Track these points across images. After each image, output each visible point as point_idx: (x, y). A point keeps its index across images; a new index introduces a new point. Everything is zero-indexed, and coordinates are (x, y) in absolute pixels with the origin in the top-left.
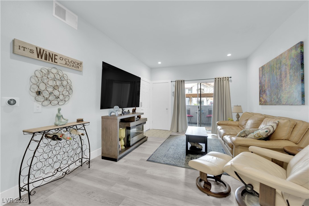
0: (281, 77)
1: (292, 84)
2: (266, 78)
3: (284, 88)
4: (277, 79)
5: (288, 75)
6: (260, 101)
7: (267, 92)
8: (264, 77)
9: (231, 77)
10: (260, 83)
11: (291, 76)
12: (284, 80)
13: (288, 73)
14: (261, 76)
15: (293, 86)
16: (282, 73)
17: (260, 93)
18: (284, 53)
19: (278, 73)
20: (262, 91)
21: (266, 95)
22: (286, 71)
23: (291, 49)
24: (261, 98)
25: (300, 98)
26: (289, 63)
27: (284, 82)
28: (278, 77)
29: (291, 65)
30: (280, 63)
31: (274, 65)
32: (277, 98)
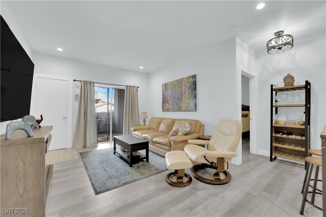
0: (181, 93)
1: (190, 99)
2: (169, 92)
3: (183, 100)
4: (178, 94)
5: (187, 93)
6: (163, 108)
7: (170, 102)
8: (167, 91)
9: (138, 87)
10: (163, 95)
11: (189, 94)
12: (184, 95)
13: (187, 91)
14: (164, 90)
15: (190, 100)
16: (182, 91)
17: (163, 103)
18: (185, 78)
19: (180, 91)
20: (165, 101)
21: (169, 104)
22: (185, 90)
23: (189, 77)
24: (164, 107)
25: (194, 108)
26: (188, 85)
27: (183, 97)
28: (180, 93)
29: (189, 87)
30: (181, 84)
31: (176, 84)
32: (179, 107)
